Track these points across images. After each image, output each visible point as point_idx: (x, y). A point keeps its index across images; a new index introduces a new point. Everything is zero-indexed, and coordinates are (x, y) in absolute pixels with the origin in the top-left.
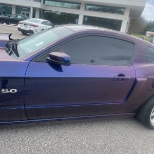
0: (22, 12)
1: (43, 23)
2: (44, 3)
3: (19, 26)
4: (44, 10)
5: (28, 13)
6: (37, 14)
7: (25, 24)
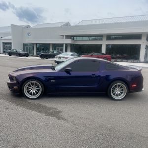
0: (57, 48)
1: (71, 55)
2: (74, 39)
3: (55, 59)
4: (73, 45)
5: (61, 48)
6: (69, 49)
7: (60, 58)
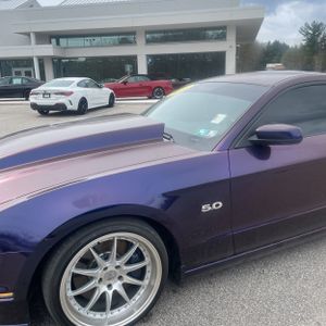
2: (58, 43)
5: (27, 69)
